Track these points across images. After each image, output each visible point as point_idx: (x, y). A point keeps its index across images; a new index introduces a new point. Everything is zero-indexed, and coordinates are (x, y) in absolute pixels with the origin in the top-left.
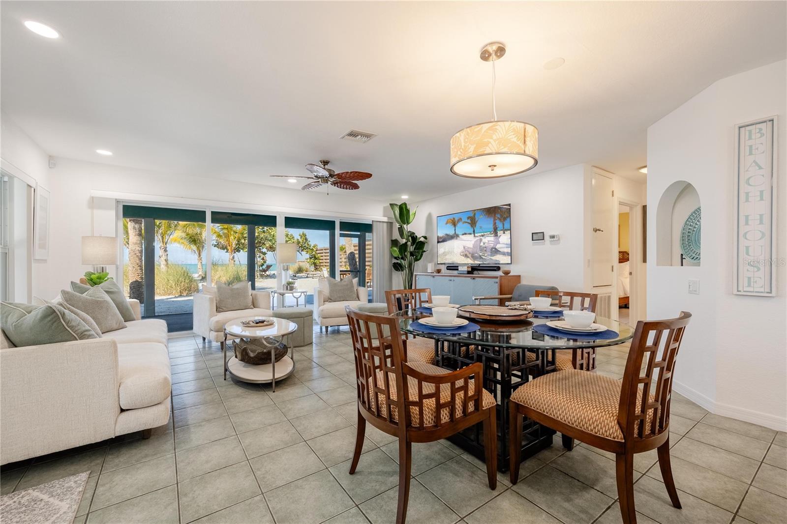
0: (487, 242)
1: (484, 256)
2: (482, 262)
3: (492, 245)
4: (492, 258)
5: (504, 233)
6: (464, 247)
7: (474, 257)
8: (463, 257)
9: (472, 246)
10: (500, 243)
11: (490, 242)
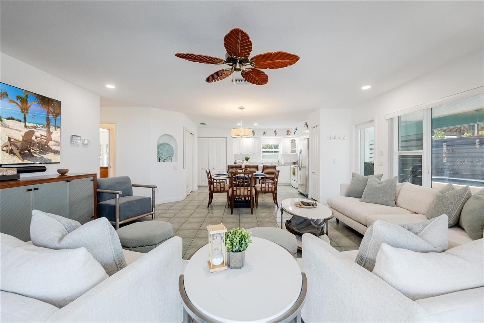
0: (40, 136)
1: (36, 153)
2: (34, 161)
3: (45, 141)
4: (44, 156)
5: (56, 130)
6: (9, 139)
7: (23, 155)
8: (7, 154)
9: (20, 138)
10: (51, 140)
11: (43, 137)
